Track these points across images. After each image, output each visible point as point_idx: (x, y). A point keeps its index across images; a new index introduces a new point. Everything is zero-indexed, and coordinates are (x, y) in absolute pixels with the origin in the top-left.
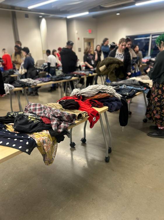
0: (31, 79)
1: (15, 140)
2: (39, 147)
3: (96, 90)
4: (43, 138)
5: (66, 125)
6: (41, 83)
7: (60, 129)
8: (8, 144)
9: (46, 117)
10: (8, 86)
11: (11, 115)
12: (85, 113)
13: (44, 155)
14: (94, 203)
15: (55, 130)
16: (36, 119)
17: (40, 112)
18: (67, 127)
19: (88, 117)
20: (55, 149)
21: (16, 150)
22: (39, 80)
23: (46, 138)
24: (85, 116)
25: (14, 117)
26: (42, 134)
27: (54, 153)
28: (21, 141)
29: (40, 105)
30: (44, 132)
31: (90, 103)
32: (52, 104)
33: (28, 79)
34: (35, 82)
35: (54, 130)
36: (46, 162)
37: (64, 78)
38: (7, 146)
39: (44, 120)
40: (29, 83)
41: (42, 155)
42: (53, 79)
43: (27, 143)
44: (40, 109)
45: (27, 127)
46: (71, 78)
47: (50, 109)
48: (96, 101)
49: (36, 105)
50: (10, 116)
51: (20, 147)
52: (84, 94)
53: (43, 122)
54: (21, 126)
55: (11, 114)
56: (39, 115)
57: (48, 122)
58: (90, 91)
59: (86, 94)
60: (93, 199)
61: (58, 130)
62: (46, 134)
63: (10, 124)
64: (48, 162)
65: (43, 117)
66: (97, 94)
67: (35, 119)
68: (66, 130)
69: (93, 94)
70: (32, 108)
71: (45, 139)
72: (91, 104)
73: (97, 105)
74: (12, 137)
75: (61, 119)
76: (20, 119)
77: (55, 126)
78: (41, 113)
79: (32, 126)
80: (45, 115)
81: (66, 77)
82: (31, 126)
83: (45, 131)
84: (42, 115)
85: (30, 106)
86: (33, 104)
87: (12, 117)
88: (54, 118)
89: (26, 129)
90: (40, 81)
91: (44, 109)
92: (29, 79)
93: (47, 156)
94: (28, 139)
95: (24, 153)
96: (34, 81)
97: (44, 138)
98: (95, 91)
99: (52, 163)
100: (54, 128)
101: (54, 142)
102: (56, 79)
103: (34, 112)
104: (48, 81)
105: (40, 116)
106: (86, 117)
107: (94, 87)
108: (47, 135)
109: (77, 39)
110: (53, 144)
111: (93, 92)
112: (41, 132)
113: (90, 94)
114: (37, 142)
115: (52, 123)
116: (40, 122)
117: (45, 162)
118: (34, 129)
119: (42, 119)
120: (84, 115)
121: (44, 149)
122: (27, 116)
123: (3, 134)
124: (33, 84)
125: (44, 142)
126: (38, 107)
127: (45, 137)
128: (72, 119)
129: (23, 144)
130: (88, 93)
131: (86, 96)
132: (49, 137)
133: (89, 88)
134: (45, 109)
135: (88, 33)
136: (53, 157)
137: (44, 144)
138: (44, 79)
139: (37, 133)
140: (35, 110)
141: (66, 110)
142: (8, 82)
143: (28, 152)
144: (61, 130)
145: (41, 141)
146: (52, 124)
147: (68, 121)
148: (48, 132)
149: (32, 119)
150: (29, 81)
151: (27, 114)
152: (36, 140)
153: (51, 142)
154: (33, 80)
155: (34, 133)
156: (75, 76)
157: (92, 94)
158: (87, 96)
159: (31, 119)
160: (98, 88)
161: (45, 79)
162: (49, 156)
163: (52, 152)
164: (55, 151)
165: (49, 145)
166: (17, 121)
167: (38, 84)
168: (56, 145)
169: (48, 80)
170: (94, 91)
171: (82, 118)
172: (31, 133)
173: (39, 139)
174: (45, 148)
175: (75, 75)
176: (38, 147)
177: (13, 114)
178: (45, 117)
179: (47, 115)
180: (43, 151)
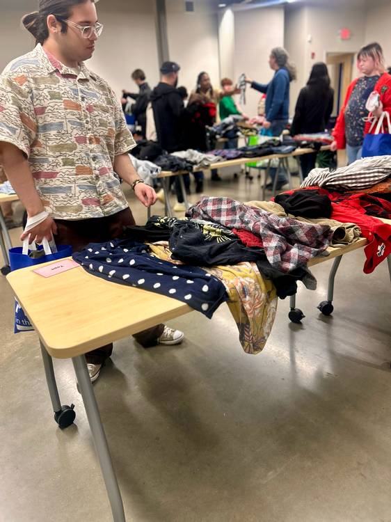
0: (196, 152)
1: (175, 278)
2: (232, 302)
3: (381, 170)
4: (242, 280)
5: (306, 254)
6: (219, 161)
7: (288, 261)
8: (157, 285)
9: (249, 231)
10: (147, 165)
11: (159, 222)
12: (351, 227)
13: (243, 326)
14: (362, 475)
15: (274, 263)
16: (222, 234)
17: (230, 218)
18: (307, 260)
19: (362, 239)
20: (271, 313)
21: (178, 304)
22: (216, 155)
23: (250, 283)
24: (352, 237)
25: (168, 228)
26: (239, 270)
27: (267, 325)
28: (189, 282)
29: (229, 202)
30: (244, 266)
31: (362, 204)
32: (256, 204)
33: (190, 152)
34: (205, 159)
35: (271, 262)
36: (246, 343)
37: (275, 149)
38: (157, 291)
39: (243, 237)
40: (192, 160)
41: (238, 324)
42: (248, 153)
43: (205, 289)
44: (232, 211)
45: (203, 250)
46: (294, 150)
47: (255, 213)
48: (381, 200)
49: (220, 201)
50: (158, 224)
51: (188, 297)
52: (345, 182)
53: (240, 242)
54: (187, 246)
55: (162, 220)
56: (229, 225)
57: (253, 244)
58: (362, 172)
59: (350, 181)
60: (359, 464)
61: (282, 264)
62: (250, 272)
63: (159, 243)
64: (251, 345)
65: (238, 229)
66: (385, 180)
67: (219, 233)
68: (303, 268)
69: (372, 179)
70: (210, 208)
71: (248, 283)
72: (365, 208)
73: (383, 210)
74: (167, 271)
75: (291, 237)
76: (185, 230)
77: (274, 253)
78: (233, 221)
79: (215, 249)
80: (244, 225)
81: (280, 148)
82: (211, 248)
83: (247, 263)
84: (237, 225)
85: (205, 203)
86: (213, 198)
87: (164, 226)
88: (270, 233)
89: (199, 255)
90: (218, 157)
91: (241, 211)
92: (191, 150)
93: (248, 328)
94: (208, 279)
95: (195, 312)
96: (203, 156)
97: (246, 281)
98: (378, 172)
99: (262, 350)
100: (271, 259)
101: (269, 293)
102: (256, 152)
103: (215, 218)
104: (236, 156)
105: (231, 229)
106: (354, 238)
107: (375, 161)
108: (252, 274)
109: (310, 55)
110: (268, 301)
111: (372, 175)
112: (235, 266)
113: (362, 180)
114: (228, 289)
115: (265, 244)
116: (232, 242)
117: (243, 344)
118: (219, 258)
119: (238, 233)
120: (350, 233)
121: (244, 310)
122: (200, 225)
123: (146, 263)
124: (200, 162)
125: (245, 291)
126: (224, 206)
127: (248, 279)
128: (320, 239)
129: (196, 291)
130: (358, 177)
131: (350, 185)
132: (257, 281)
133: (361, 163)
134: (245, 211)
135: (339, 39)
136: (265, 335)
137: (245, 297)
138: (226, 151)
139: (228, 267)
140: (219, 212)
141: (299, 217)
142: (146, 157)
143: (208, 310)
144: (290, 266)
145: (237, 288)
146: (266, 248)
147: (308, 243)
148: (255, 267)
149: (213, 235)
150: (192, 155)
151: (198, 221)
152: (225, 285)
153: (263, 294)
154: (200, 154)
155: (220, 267)
156: (303, 146)
157: (367, 180)
158: (354, 185)
159: (209, 232)
160: (388, 164)
161: (229, 153)
162: (256, 328)
163: (263, 321)
164: (270, 320)
165: (257, 301)
166: (177, 234)
167: (212, 162)
168: (272, 305)
169: (236, 154)
170: (374, 172)
171: (346, 242)
172: (212, 266)
173: (231, 281)
174: (247, 306)
175: (304, 142)
176: (229, 302)
177: (166, 220)
178: (246, 230)
179: (251, 226)
180: (241, 315)
